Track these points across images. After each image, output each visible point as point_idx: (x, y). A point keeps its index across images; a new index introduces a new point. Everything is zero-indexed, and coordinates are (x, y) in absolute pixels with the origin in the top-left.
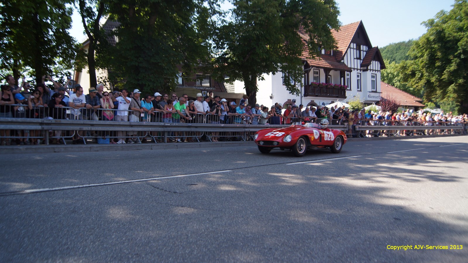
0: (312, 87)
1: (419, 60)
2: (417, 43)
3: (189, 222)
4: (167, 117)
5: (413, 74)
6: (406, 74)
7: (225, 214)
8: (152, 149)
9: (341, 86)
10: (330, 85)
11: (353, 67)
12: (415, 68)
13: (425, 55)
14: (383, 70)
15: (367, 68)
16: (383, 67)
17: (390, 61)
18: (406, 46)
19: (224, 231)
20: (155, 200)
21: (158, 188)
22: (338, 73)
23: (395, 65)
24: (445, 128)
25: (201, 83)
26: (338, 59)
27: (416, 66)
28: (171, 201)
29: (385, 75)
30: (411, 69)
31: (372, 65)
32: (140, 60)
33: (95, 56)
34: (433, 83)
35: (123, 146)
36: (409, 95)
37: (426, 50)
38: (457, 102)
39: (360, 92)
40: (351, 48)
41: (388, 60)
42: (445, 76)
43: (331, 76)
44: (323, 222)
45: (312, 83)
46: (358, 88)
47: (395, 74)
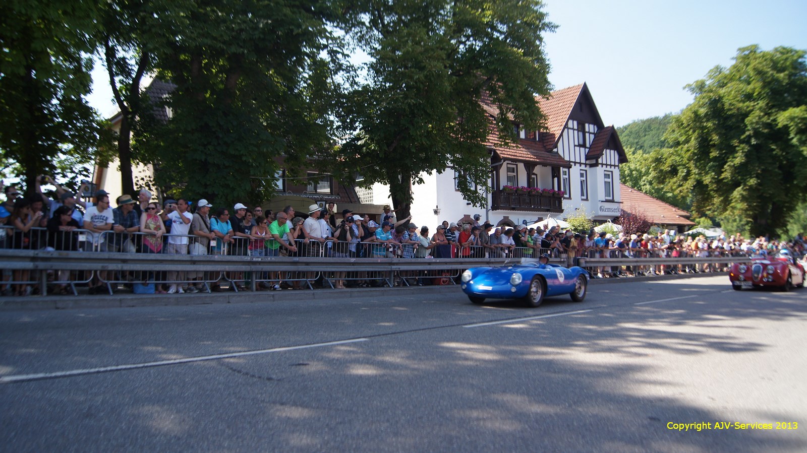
0: (504, 193)
1: (682, 148)
2: (678, 120)
3: (293, 432)
4: (256, 247)
5: (674, 171)
6: (661, 171)
7: (358, 416)
8: (229, 302)
9: (554, 192)
10: (535, 189)
11: (572, 159)
12: (676, 161)
13: (693, 138)
14: (624, 164)
15: (597, 161)
16: (623, 159)
17: (636, 149)
18: (660, 124)
19: (356, 446)
20: (234, 393)
21: (239, 372)
22: (549, 169)
23: (642, 156)
24: (730, 260)
25: (316, 189)
26: (548, 147)
27: (678, 158)
28: (262, 394)
29: (626, 172)
30: (669, 162)
31: (604, 156)
32: (209, 149)
33: (131, 142)
34: (707, 185)
35: (178, 298)
36: (667, 206)
37: (694, 132)
38: (748, 216)
39: (585, 202)
40: (568, 129)
41: (631, 148)
42: (727, 174)
43: (536, 175)
44: (527, 426)
45: (504, 187)
46: (582, 194)
47: (643, 170)
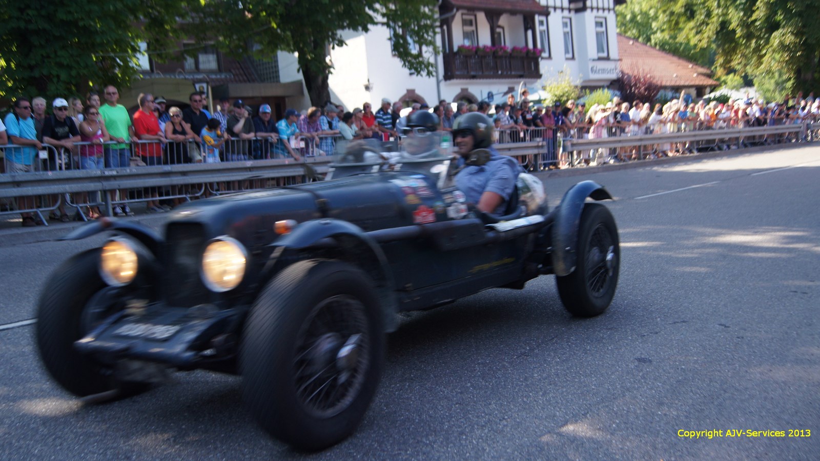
0: (460, 56)
6: (672, 13)
9: (528, 51)
10: (502, 49)
11: (551, 3)
14: (624, 5)
15: (585, 3)
22: (519, 19)
29: (627, 18)
34: (734, 31)
36: (683, 63)
38: (790, 69)
39: (571, 62)
42: (759, 14)
43: (503, 28)
45: (461, 48)
46: (567, 51)
47: (652, 13)
